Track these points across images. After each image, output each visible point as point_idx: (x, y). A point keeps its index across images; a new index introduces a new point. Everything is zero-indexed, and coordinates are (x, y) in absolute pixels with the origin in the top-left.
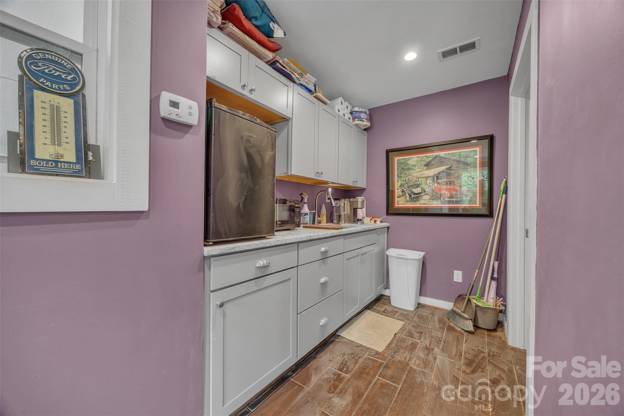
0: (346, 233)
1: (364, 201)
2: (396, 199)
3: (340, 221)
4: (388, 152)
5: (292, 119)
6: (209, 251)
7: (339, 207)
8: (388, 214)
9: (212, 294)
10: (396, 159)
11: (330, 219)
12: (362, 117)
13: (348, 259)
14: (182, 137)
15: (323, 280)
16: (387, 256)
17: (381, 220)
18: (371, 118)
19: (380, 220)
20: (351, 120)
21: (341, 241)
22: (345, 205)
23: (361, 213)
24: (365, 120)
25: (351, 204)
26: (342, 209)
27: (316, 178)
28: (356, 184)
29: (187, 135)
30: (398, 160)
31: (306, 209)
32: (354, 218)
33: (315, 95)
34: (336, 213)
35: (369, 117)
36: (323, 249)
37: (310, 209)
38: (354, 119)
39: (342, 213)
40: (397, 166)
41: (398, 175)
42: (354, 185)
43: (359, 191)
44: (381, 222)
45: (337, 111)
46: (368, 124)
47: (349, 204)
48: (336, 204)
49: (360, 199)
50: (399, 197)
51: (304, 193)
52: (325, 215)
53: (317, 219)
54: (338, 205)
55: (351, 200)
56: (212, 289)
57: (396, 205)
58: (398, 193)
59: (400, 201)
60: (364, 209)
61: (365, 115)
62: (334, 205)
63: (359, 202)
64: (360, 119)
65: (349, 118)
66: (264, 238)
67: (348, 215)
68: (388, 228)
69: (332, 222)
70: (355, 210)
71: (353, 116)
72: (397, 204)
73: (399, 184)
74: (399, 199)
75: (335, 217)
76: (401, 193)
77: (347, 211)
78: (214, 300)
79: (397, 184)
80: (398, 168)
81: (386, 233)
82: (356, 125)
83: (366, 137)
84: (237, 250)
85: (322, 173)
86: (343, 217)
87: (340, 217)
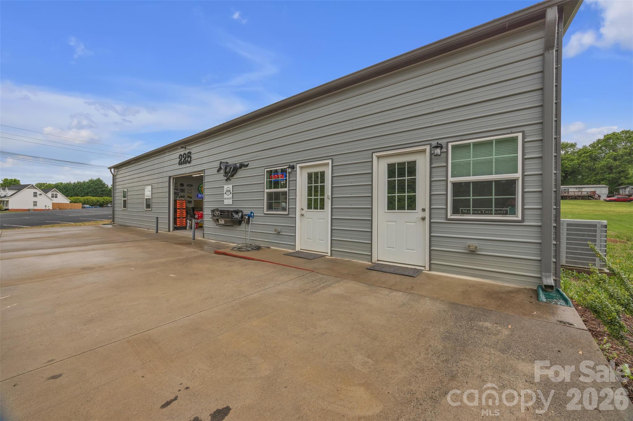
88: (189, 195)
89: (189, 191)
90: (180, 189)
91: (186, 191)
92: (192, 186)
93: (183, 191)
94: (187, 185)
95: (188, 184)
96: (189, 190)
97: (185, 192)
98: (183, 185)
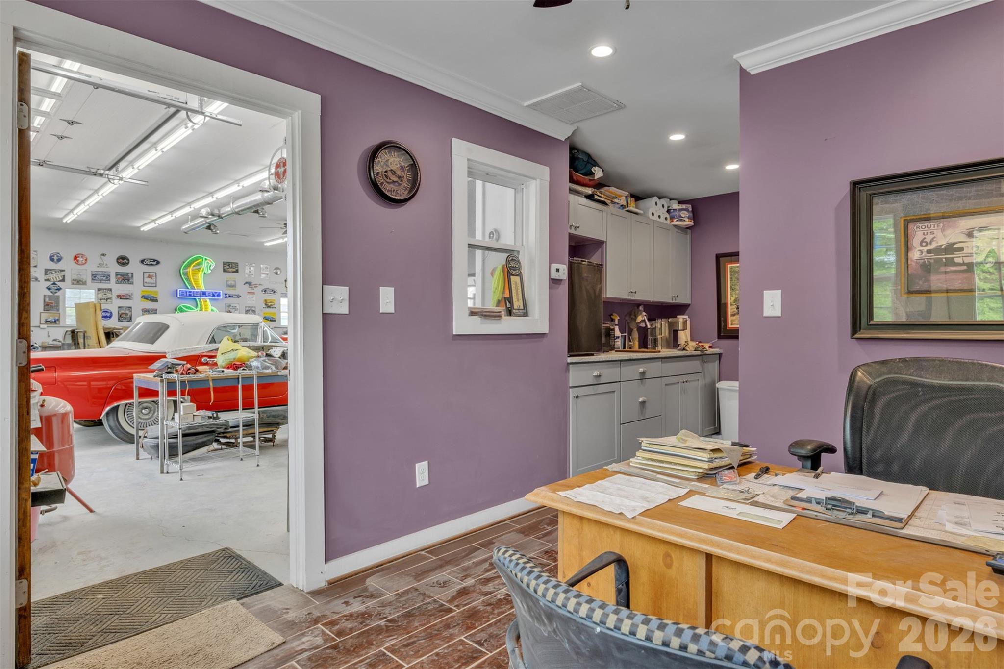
0: (664, 356)
1: (686, 321)
2: (730, 318)
3: (656, 346)
4: (718, 257)
5: (606, 242)
6: (570, 360)
7: (655, 328)
8: (720, 337)
9: (570, 389)
10: (729, 266)
11: (643, 345)
12: (683, 215)
13: (666, 385)
14: (558, 288)
15: (641, 400)
16: (718, 388)
17: (711, 345)
18: (695, 216)
19: (709, 345)
20: (668, 221)
21: (659, 364)
22: (662, 327)
23: (684, 336)
24: (687, 219)
25: (671, 325)
26: (658, 331)
27: (630, 298)
28: (675, 300)
29: (561, 286)
30: (731, 268)
31: (617, 332)
32: (673, 341)
33: (627, 209)
34: (651, 336)
35: (691, 214)
36: (641, 370)
37: (621, 332)
38: (672, 218)
39: (659, 337)
40: (731, 275)
41: (731, 287)
42: (674, 301)
43: (680, 309)
44: (710, 347)
45: (650, 215)
46: (691, 223)
47: (667, 325)
48: (651, 325)
49: (681, 318)
50: (733, 315)
51: (614, 314)
52: (638, 339)
53: (628, 343)
54: (654, 327)
55: (670, 320)
56: (570, 386)
57: (730, 326)
58: (732, 311)
59: (734, 320)
60: (688, 331)
61: (686, 212)
62: (649, 327)
63: (680, 323)
64: (681, 219)
65: (666, 219)
66: (592, 355)
67: (667, 339)
68: (720, 355)
69: (646, 348)
70: (675, 333)
71: (671, 214)
72: (732, 324)
73: (733, 299)
74: (734, 318)
75: (649, 342)
76: (736, 310)
77: (665, 333)
78: (572, 393)
79: (730, 299)
80: (731, 278)
81: (717, 362)
82: (675, 226)
83: (689, 237)
84: (584, 361)
85: (635, 293)
86: (660, 341)
87: (655, 341)
88: (149, 291)
89: (147, 280)
90: (117, 274)
91: (138, 279)
92: (158, 263)
93: (125, 278)
94: (142, 261)
95: (143, 258)
96: (146, 275)
97: (132, 283)
98: (128, 260)
